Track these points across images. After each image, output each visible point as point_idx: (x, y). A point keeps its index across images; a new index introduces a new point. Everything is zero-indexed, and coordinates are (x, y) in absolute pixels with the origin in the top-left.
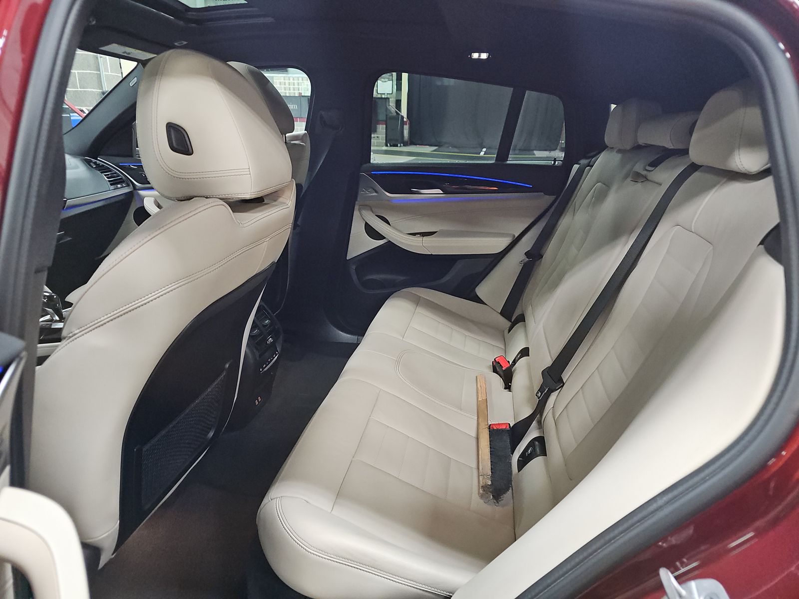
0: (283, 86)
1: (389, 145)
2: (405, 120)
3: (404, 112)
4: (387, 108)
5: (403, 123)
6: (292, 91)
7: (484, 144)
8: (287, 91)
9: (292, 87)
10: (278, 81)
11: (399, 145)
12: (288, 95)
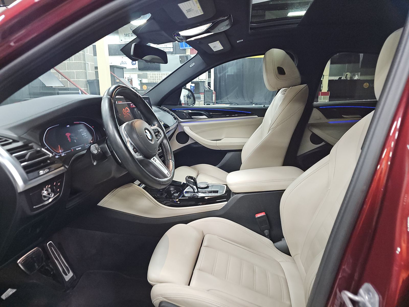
0: (152, 78)
1: (206, 104)
2: (213, 92)
3: (212, 88)
4: (204, 86)
5: (213, 93)
6: (156, 80)
7: (253, 102)
8: (154, 81)
9: (156, 78)
10: (150, 76)
11: (211, 104)
12: (154, 82)
